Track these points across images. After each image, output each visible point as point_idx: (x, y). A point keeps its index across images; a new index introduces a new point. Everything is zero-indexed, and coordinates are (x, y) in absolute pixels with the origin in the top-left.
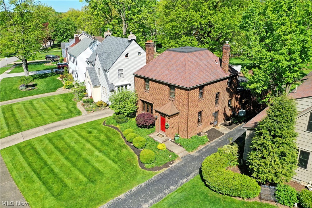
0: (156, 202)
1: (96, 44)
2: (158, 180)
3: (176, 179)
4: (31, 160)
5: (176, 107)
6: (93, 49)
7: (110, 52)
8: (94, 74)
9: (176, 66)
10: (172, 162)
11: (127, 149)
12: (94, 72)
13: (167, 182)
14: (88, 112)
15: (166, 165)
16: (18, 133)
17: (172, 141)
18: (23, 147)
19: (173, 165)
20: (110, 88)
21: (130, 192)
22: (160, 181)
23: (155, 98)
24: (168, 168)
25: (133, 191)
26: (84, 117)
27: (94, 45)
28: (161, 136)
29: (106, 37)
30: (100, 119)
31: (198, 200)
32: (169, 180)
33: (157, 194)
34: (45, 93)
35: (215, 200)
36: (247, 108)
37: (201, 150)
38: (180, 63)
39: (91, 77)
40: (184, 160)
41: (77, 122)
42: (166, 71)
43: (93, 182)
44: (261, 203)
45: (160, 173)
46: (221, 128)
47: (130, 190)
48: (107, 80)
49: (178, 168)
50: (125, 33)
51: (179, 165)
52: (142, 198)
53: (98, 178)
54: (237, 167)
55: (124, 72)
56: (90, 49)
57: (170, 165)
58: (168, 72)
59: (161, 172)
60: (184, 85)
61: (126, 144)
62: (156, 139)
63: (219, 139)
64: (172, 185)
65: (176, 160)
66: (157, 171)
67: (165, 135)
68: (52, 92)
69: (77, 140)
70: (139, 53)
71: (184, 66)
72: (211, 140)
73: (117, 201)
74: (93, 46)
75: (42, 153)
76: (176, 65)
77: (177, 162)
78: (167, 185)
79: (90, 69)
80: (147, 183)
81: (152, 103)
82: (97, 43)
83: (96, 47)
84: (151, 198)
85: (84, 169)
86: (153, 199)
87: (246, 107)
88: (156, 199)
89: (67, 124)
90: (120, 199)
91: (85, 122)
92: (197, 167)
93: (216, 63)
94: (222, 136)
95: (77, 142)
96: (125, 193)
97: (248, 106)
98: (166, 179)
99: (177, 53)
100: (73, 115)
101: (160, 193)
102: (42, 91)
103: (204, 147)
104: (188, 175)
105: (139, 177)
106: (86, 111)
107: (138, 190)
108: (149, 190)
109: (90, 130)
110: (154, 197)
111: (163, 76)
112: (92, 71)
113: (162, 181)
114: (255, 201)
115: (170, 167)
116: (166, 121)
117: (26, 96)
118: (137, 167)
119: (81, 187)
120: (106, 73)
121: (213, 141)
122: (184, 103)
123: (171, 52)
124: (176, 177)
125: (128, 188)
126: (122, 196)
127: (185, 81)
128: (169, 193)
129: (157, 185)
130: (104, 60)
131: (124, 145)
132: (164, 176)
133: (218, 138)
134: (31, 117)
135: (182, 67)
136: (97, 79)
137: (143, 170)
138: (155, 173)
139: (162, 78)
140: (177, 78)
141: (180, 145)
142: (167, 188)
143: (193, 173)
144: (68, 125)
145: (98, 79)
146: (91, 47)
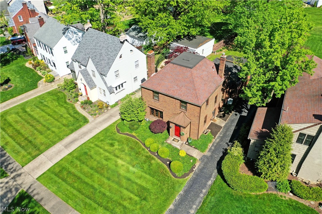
0: (198, 206)
1: (70, 30)
2: (192, 186)
3: (203, 182)
4: (77, 186)
5: (188, 117)
6: (68, 36)
7: (102, 53)
8: (88, 76)
9: (184, 82)
10: (194, 166)
11: (154, 159)
12: (87, 74)
13: (199, 186)
14: (93, 117)
15: (191, 170)
16: (40, 155)
17: (186, 144)
18: (58, 172)
19: (196, 168)
20: (109, 90)
21: (176, 201)
22: (193, 186)
23: (165, 107)
24: (193, 172)
25: (177, 200)
26: (93, 124)
27: (68, 32)
28: (176, 140)
29: (87, 30)
30: (110, 126)
31: (228, 200)
32: (199, 185)
33: (196, 200)
34: (27, 92)
35: (239, 197)
36: (234, 96)
37: (211, 149)
38: (188, 79)
39: (86, 80)
40: (202, 162)
41: (91, 133)
42: (175, 86)
43: (145, 199)
44: (268, 193)
45: (189, 179)
46: (217, 120)
47: (175, 200)
48: (105, 83)
49: (201, 170)
50: (103, 19)
51: (200, 167)
52: (187, 205)
53: (147, 194)
54: (244, 165)
55: (119, 72)
56: (65, 37)
57: (194, 169)
58: (177, 87)
59: (190, 177)
60: (196, 102)
61: (151, 154)
62: (174, 145)
63: (221, 134)
64: (203, 188)
65: (197, 163)
66: (187, 177)
67: (179, 139)
68: (35, 89)
69: (105, 156)
70: (131, 50)
71: (192, 83)
72: (215, 137)
73: (170, 212)
74: (67, 34)
75: (82, 176)
76: (183, 80)
77: (197, 164)
78: (199, 190)
79: (82, 72)
80: (184, 190)
81: (162, 111)
82: (72, 30)
83: (71, 34)
84: (194, 204)
85: (130, 188)
86: (195, 204)
87: (232, 95)
88: (197, 204)
89: (82, 136)
90: (171, 209)
91: (97, 131)
92: (214, 167)
93: (214, 70)
94: (221, 130)
95: (107, 159)
96: (172, 203)
97: (235, 95)
98: (196, 183)
99: (182, 67)
100: (81, 123)
101: (198, 198)
102: (22, 89)
103: (212, 144)
104: (210, 177)
105: (177, 186)
106: (91, 116)
107: (181, 198)
108: (189, 197)
109: (110, 142)
110: (195, 203)
111: (173, 91)
112: (85, 73)
113: (195, 187)
114: (264, 193)
115: (194, 171)
116: (182, 130)
117: (9, 99)
118: (171, 177)
119: (138, 207)
120: (102, 76)
121: (216, 137)
122: (196, 115)
123: (176, 65)
124: (203, 180)
125: (173, 198)
126: (171, 206)
127: (197, 98)
128: (204, 197)
129: (192, 191)
130: (98, 63)
131: (150, 155)
132: (194, 181)
133: (219, 133)
134: (41, 133)
135: (190, 84)
136: (91, 80)
137: (176, 179)
138: (186, 179)
139: (173, 93)
140: (188, 94)
141: (194, 148)
142: (201, 192)
143: (214, 174)
144: (85, 138)
145: (93, 80)
146: (66, 35)
